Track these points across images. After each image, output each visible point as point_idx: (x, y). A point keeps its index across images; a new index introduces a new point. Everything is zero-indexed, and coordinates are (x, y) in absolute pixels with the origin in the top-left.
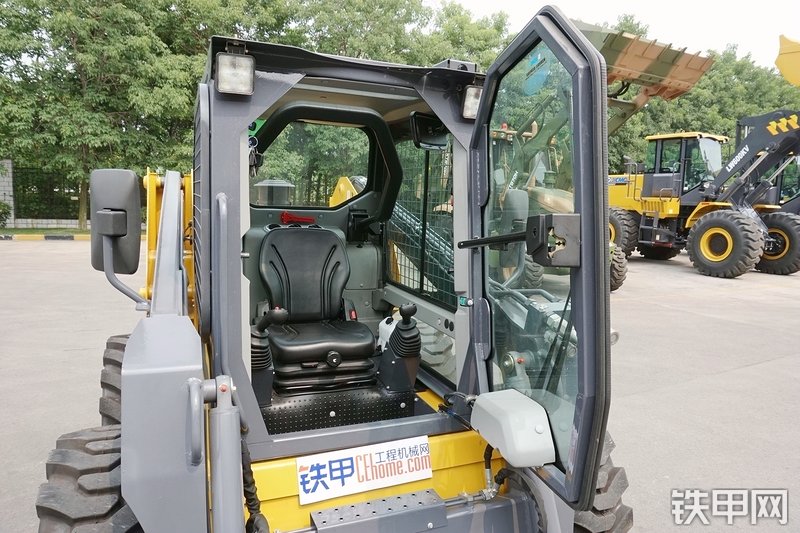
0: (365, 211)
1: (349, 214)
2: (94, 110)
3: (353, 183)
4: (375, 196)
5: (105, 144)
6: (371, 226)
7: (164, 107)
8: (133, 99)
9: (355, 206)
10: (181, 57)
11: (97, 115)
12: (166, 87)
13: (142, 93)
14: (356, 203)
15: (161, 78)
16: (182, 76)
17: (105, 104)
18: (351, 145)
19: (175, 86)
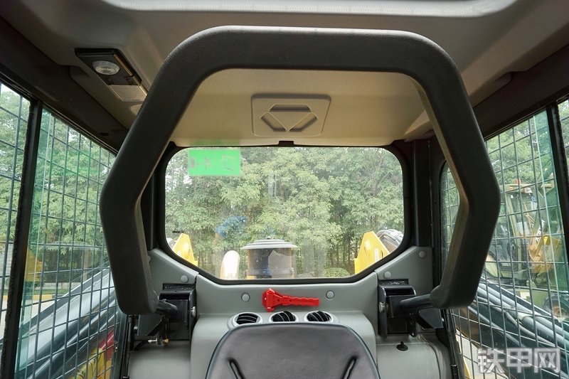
0: (406, 281)
1: (378, 288)
2: (199, 205)
3: (382, 238)
4: (421, 254)
5: (204, 228)
6: (422, 313)
7: (243, 199)
8: (224, 195)
9: (388, 275)
10: (255, 165)
11: (200, 209)
12: (245, 185)
13: (230, 191)
14: (389, 269)
15: (242, 180)
16: (255, 177)
17: (206, 201)
18: (380, 214)
19: (251, 184)
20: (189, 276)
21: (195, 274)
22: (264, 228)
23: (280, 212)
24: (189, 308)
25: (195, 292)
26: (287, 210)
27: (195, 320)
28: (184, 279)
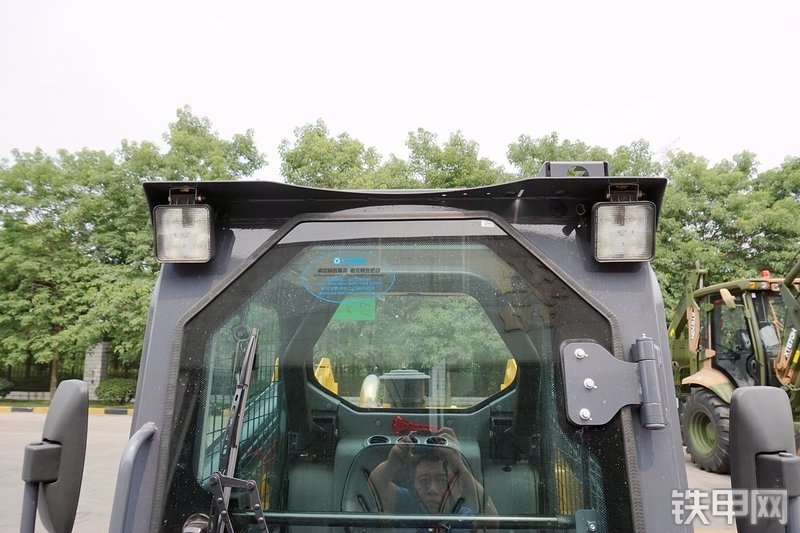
1: (490, 419)
9: (499, 407)
14: (500, 402)
20: (332, 404)
21: (337, 402)
22: (422, 328)
23: (444, 308)
24: (333, 431)
25: (337, 418)
26: (453, 304)
27: (337, 440)
28: (329, 406)
